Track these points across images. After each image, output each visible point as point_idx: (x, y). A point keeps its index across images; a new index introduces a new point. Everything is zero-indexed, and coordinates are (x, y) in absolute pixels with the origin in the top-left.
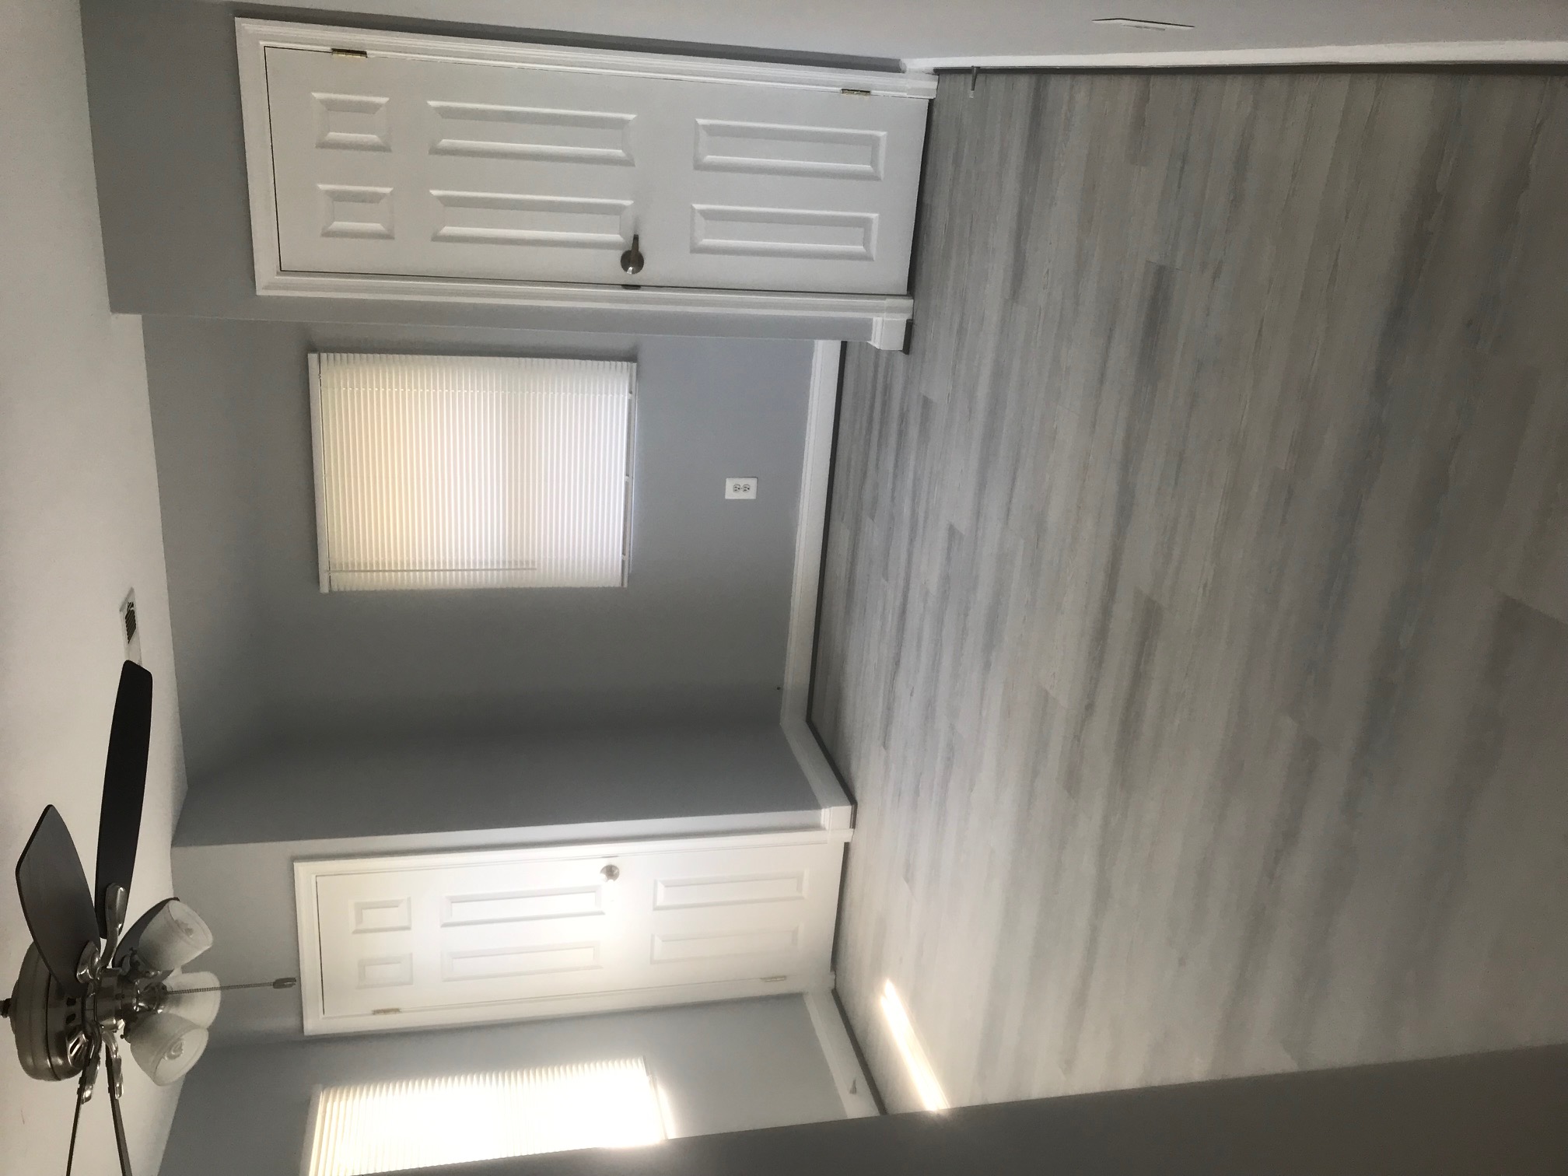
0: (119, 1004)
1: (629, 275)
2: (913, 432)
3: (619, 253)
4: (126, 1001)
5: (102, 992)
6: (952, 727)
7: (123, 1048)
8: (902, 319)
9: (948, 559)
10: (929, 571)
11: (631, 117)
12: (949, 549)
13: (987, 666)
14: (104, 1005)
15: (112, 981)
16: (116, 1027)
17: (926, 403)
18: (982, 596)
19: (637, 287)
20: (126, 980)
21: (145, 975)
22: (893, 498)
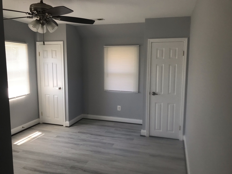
0: (42, 19)
1: (151, 93)
2: (128, 137)
3: (155, 92)
4: (42, 20)
5: (43, 17)
6: (81, 145)
7: (35, 19)
8: (145, 135)
9: (109, 144)
10: (107, 140)
11: (175, 94)
12: (110, 144)
13: (91, 151)
14: (41, 16)
15: (45, 18)
16: (38, 18)
17: (133, 139)
18: (102, 150)
19: (150, 94)
20: (45, 20)
21: (46, 23)
22: (118, 133)
